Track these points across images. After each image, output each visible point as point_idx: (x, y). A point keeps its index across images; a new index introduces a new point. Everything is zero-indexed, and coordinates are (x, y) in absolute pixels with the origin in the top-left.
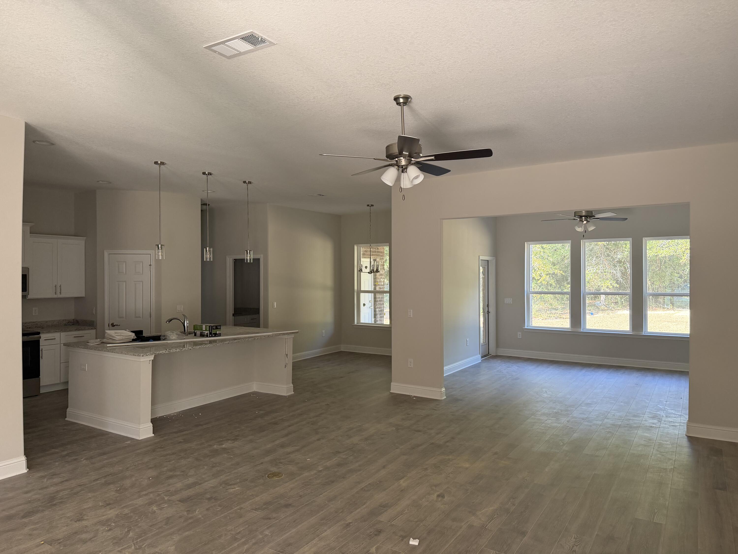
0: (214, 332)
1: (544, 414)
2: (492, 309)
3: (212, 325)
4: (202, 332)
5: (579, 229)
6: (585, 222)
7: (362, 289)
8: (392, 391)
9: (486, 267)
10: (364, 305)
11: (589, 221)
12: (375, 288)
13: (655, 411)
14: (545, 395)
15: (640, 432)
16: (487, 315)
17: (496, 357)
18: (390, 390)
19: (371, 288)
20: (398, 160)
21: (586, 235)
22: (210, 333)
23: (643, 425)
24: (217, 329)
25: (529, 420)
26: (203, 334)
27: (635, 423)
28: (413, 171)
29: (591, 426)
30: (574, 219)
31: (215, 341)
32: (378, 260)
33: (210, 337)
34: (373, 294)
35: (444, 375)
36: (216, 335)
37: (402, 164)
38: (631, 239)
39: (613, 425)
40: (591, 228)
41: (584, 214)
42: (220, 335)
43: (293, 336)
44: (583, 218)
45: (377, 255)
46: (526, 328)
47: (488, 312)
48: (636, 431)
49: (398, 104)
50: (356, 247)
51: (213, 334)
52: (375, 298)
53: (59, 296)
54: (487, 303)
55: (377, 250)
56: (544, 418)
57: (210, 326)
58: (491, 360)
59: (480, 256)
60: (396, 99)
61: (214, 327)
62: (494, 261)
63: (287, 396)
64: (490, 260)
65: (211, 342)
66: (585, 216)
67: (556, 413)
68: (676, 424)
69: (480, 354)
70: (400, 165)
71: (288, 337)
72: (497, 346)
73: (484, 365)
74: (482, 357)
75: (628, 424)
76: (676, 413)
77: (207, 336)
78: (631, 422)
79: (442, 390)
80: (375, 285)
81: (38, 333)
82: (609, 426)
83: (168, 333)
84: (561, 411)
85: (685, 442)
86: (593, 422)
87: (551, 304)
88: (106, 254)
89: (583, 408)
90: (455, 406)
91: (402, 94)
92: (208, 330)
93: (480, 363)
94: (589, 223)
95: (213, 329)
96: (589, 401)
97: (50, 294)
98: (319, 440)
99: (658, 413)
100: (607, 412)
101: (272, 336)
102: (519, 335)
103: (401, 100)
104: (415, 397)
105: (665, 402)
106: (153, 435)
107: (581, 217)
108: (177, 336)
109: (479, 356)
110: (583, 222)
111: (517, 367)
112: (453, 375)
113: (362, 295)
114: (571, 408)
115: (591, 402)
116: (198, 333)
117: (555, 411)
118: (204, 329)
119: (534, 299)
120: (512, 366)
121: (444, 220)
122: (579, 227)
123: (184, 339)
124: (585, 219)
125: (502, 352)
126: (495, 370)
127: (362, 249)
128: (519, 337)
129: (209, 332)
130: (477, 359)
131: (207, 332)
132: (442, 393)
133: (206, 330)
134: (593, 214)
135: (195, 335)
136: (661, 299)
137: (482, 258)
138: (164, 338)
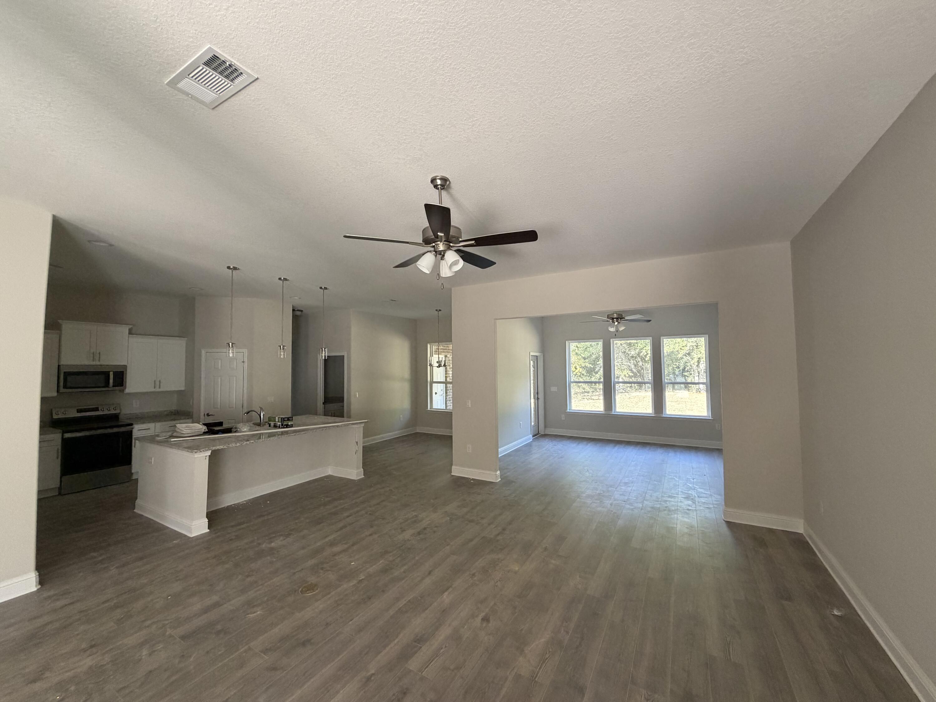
0: (285, 424)
1: (589, 496)
2: (541, 396)
3: (283, 417)
4: (275, 423)
5: (612, 329)
6: (616, 323)
7: (434, 381)
8: (452, 474)
9: (536, 361)
10: (436, 393)
11: (620, 323)
12: (446, 380)
13: (686, 490)
14: (587, 474)
15: (680, 516)
16: (537, 401)
17: (545, 436)
18: (451, 472)
19: (443, 380)
20: (435, 246)
21: (617, 335)
22: (282, 425)
23: (680, 507)
24: (289, 420)
25: (575, 504)
26: (276, 425)
27: (673, 506)
28: (451, 256)
29: (634, 511)
30: (607, 321)
31: (287, 433)
32: (448, 356)
33: (282, 428)
34: (444, 384)
35: (499, 456)
36: (287, 426)
37: (439, 249)
38: (651, 338)
39: (652, 508)
40: (622, 328)
41: (615, 316)
42: (291, 426)
43: (363, 425)
44: (615, 320)
45: (448, 352)
46: (568, 411)
47: (538, 398)
48: (676, 516)
49: (436, 186)
50: (429, 346)
51: (285, 425)
52: (446, 387)
53: (157, 390)
54: (536, 392)
55: (447, 348)
56: (589, 501)
57: (282, 418)
58: (541, 439)
59: (531, 353)
60: (433, 181)
61: (286, 419)
62: (542, 356)
63: (356, 480)
64: (539, 356)
65: (283, 433)
66: (616, 318)
67: (599, 494)
68: (710, 505)
69: (531, 434)
70: (438, 250)
71: (358, 426)
72: (545, 427)
73: (534, 444)
74: (533, 437)
75: (666, 507)
76: (706, 492)
77: (279, 427)
78: (668, 504)
79: (497, 473)
80: (446, 377)
81: (132, 425)
82: (649, 509)
83: (240, 426)
84: (604, 492)
85: (725, 529)
86: (634, 505)
87: (584, 389)
88: (203, 352)
89: (622, 488)
90: (509, 490)
91: (440, 174)
92: (280, 421)
93: (531, 441)
94: (620, 324)
95: (285, 421)
96: (626, 480)
97: (149, 388)
98: (371, 535)
99: (690, 492)
100: (644, 492)
101: (342, 426)
102: (563, 417)
103: (439, 182)
104: (473, 479)
105: (692, 480)
106: (209, 530)
107: (613, 319)
108: (249, 428)
109: (531, 436)
110: (615, 323)
111: (562, 445)
112: (509, 455)
113: (435, 385)
114: (612, 489)
115: (628, 481)
116: (272, 424)
117: (598, 492)
118: (277, 421)
119: (574, 389)
120: (558, 444)
121: (497, 321)
122: (611, 328)
123: (257, 430)
124: (616, 320)
125: (549, 431)
126: (544, 449)
127: (435, 348)
128: (562, 419)
129: (281, 423)
130: (529, 438)
131: (279, 423)
132: (497, 476)
133: (278, 422)
134: (623, 317)
135: (270, 426)
136: (676, 386)
137: (532, 354)
138: (235, 430)
